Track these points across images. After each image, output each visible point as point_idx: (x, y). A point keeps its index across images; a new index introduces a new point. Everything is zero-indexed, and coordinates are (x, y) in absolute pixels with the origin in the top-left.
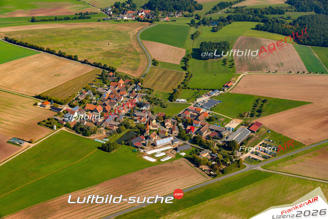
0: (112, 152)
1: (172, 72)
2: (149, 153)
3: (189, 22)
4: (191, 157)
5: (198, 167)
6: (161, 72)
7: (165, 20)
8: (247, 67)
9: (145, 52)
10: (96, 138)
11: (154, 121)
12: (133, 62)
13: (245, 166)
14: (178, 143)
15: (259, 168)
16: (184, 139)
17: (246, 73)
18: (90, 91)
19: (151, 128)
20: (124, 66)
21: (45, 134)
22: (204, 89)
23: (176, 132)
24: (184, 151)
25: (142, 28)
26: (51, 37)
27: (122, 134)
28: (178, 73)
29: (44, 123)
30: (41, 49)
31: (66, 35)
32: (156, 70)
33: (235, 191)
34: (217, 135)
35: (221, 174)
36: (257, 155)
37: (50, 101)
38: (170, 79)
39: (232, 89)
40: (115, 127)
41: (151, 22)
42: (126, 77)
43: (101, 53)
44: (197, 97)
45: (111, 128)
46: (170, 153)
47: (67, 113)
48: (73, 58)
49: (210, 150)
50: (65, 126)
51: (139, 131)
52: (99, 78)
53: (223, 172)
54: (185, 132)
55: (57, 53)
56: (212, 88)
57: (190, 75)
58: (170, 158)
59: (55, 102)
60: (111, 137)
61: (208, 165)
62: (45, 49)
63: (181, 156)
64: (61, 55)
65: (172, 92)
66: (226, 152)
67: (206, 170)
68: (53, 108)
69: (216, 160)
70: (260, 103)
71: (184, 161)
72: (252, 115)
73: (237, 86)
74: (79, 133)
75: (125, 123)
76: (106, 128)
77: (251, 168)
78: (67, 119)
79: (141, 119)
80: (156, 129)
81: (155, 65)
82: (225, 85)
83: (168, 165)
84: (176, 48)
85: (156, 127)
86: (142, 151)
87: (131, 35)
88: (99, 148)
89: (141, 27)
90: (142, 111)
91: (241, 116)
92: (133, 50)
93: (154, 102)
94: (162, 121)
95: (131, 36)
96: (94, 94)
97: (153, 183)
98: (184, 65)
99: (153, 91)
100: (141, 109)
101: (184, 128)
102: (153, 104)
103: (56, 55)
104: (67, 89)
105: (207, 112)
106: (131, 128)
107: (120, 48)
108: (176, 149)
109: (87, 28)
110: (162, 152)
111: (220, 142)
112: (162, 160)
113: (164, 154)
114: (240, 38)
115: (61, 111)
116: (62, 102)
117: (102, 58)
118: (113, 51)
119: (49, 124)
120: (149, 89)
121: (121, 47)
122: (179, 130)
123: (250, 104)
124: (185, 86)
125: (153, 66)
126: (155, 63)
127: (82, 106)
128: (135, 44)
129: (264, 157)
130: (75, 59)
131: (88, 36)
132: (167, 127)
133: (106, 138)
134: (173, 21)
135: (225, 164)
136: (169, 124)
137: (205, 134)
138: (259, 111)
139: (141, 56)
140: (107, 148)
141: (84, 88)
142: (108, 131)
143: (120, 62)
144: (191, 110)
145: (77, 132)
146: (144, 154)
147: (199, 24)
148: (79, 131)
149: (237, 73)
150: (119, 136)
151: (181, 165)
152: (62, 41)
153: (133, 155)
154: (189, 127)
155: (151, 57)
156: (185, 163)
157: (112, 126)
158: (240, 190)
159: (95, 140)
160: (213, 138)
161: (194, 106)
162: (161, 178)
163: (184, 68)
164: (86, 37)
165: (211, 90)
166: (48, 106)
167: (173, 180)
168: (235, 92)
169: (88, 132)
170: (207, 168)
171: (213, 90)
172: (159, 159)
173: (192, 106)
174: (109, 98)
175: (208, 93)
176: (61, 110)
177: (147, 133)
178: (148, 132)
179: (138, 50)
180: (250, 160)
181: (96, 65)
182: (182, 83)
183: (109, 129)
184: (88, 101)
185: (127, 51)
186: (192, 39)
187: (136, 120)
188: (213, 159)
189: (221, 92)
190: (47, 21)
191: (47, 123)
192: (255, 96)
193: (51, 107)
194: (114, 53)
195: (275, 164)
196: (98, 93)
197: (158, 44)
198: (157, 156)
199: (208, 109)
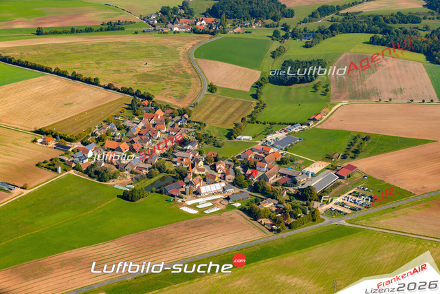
0: (137, 202)
1: (236, 101)
2: (189, 203)
3: (271, 34)
4: (247, 208)
5: (256, 220)
6: (220, 101)
7: (235, 32)
8: (348, 93)
9: (198, 75)
10: (117, 184)
11: (201, 163)
12: (180, 88)
13: (323, 220)
14: (232, 190)
15: (343, 222)
16: (241, 186)
17: (345, 102)
18: (113, 124)
19: (196, 172)
20: (166, 92)
21: (46, 179)
22: (280, 124)
23: (231, 177)
24: (239, 201)
25: (198, 43)
26: (63, 55)
27: (153, 180)
28: (244, 103)
29: (45, 165)
30: (47, 70)
31: (85, 51)
32: (213, 99)
33: (304, 250)
34: (288, 181)
35: (287, 229)
36: (343, 206)
37: (55, 137)
38: (232, 110)
39: (321, 123)
40: (144, 171)
41: (213, 34)
42: (168, 107)
43: (134, 76)
44: (267, 134)
45: (139, 171)
46: (219, 203)
47: (78, 151)
48: (93, 81)
49: (277, 200)
50: (74, 168)
51: (178, 175)
52: (128, 109)
53: (290, 226)
54: (243, 177)
55: (70, 75)
56: (292, 122)
57: (261, 105)
58: (218, 209)
59: (61, 137)
60: (138, 183)
61: (270, 219)
62: (53, 70)
63: (234, 207)
64: (75, 77)
65: (232, 127)
66: (298, 203)
67: (267, 224)
68: (58, 146)
69: (283, 211)
70: (359, 140)
71: (238, 213)
72: (344, 157)
73: (329, 119)
74: (93, 178)
75: (159, 166)
76: (131, 172)
77: (331, 222)
78: (77, 159)
79: (182, 160)
80: (203, 173)
81: (211, 92)
82: (312, 118)
83: (215, 217)
84: (247, 69)
85: (203, 170)
86: (180, 200)
87: (181, 51)
88: (118, 196)
89: (198, 41)
90: (186, 150)
91: (328, 158)
92: (181, 72)
93: (205, 140)
94: (213, 163)
95: (181, 53)
96: (119, 129)
97: (190, 239)
98: (255, 93)
99: (205, 125)
100: (185, 148)
101: (242, 173)
102: (203, 142)
103: (69, 77)
104: (81, 122)
105: (280, 153)
106: (167, 172)
107: (162, 69)
108: (228, 199)
109: (117, 43)
110: (208, 201)
111: (292, 190)
112: (207, 212)
113: (210, 204)
114: (343, 56)
115: (70, 150)
116: (72, 138)
117: (134, 82)
118: (153, 73)
119: (51, 166)
120: (199, 123)
121: (165, 68)
122: (236, 174)
123: (345, 143)
124: (253, 120)
125: (209, 93)
126: (212, 89)
127: (101, 143)
128: (185, 64)
129: (353, 209)
130: (95, 83)
131: (117, 53)
132: (219, 171)
133: (131, 184)
134: (246, 32)
135: (295, 216)
136: (221, 167)
137: (272, 180)
138: (356, 152)
139: (193, 80)
140: (130, 195)
141: (105, 121)
142: (134, 176)
143: (160, 88)
144: (257, 150)
145: (90, 176)
146: (183, 204)
147: (286, 37)
148: (93, 175)
149: (333, 102)
150: (149, 182)
151: (232, 218)
152: (78, 59)
153: (167, 205)
154: (249, 171)
155: (208, 82)
156: (239, 215)
157: (141, 169)
158: (311, 248)
159: (115, 186)
160: (283, 185)
161: (262, 145)
162: (202, 233)
163: (255, 96)
164: (114, 54)
165: (290, 124)
166: (52, 143)
167: (218, 235)
168: (325, 128)
169: (105, 176)
170: (268, 222)
171: (293, 124)
172: (202, 211)
173: (260, 144)
174: (139, 134)
175: (285, 129)
176: (69, 148)
177: (190, 178)
178: (190, 176)
179: (189, 72)
180: (331, 212)
181: (126, 91)
182: (249, 116)
183: (136, 173)
184: (109, 137)
185: (172, 73)
186: (273, 57)
187: (175, 163)
188: (279, 210)
189: (305, 127)
190: (60, 33)
191: (49, 165)
192: (354, 132)
193: (56, 145)
194: (153, 76)
195: (367, 217)
196: (125, 127)
197: (220, 64)
198: (199, 207)
199: (282, 149)
